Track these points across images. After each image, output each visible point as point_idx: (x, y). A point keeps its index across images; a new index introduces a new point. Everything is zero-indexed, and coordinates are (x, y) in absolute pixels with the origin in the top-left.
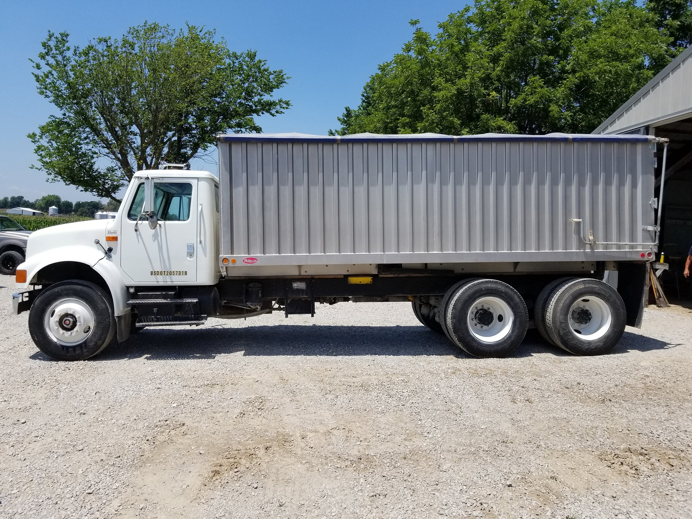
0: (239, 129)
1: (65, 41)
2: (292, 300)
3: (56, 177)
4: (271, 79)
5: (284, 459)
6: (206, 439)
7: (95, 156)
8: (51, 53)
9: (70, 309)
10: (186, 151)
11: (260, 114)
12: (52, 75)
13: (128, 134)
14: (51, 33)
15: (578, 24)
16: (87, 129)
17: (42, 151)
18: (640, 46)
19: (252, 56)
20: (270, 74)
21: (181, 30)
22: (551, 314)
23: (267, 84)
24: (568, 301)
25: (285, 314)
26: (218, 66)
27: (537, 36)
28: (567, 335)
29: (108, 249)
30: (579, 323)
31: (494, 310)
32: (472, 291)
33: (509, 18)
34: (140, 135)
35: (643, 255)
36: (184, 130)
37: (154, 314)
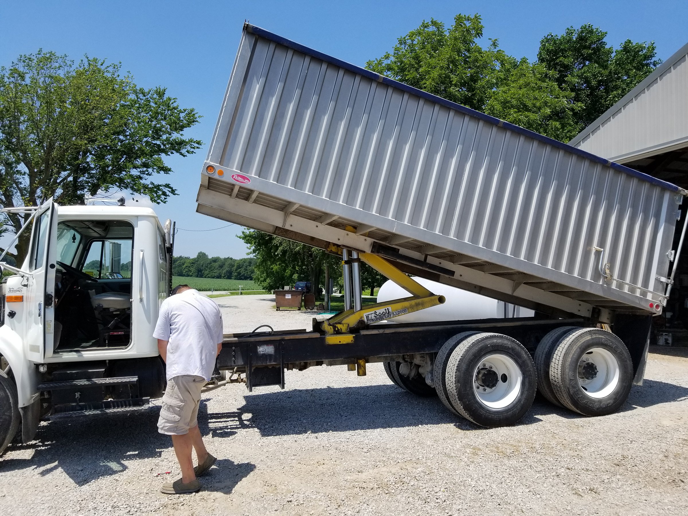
0: (145, 169)
2: (256, 368)
4: (181, 117)
10: (82, 193)
11: (169, 153)
13: (14, 173)
15: (488, 77)
18: (547, 99)
19: (161, 94)
20: (181, 112)
21: (82, 61)
22: (559, 370)
23: (176, 123)
24: (576, 354)
25: (247, 387)
26: (122, 102)
27: (456, 85)
28: (578, 394)
29: (9, 313)
30: (583, 378)
31: (496, 368)
32: (476, 348)
33: (428, 67)
34: (28, 175)
35: (651, 305)
36: (81, 170)
37: (75, 401)
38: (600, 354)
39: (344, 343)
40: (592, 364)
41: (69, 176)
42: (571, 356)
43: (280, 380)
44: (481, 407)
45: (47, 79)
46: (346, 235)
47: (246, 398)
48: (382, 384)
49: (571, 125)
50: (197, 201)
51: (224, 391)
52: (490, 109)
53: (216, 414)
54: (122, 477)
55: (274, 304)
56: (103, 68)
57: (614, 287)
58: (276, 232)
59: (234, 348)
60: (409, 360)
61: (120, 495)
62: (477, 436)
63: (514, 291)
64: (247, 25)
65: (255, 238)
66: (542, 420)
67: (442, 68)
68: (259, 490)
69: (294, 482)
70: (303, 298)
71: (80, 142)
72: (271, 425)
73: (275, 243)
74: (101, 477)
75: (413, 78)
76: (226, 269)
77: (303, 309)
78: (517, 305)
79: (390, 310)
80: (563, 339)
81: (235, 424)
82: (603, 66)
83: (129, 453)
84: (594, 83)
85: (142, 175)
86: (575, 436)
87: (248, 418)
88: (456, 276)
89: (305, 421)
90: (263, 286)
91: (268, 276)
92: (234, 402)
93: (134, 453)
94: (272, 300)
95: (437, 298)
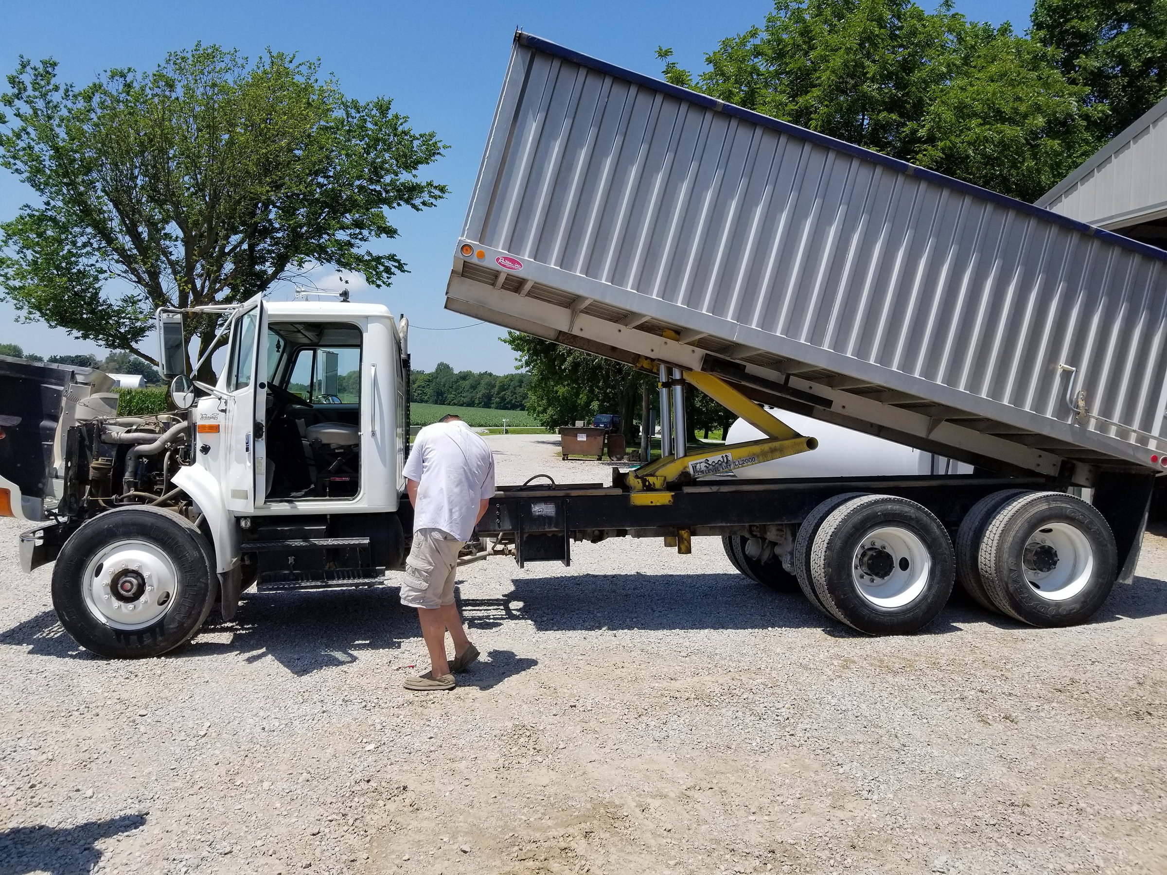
0: (358, 231)
1: (50, 74)
2: (530, 535)
3: (30, 313)
4: (415, 146)
5: (630, 858)
6: (461, 818)
7: (101, 276)
8: (24, 95)
9: (133, 561)
10: (263, 268)
11: (395, 205)
12: (28, 133)
13: (162, 238)
14: (25, 60)
15: (933, 62)
16: (89, 230)
17: (8, 267)
18: (1038, 100)
19: (383, 108)
20: (415, 138)
21: (261, 57)
22: (993, 555)
23: (405, 156)
24: (1021, 532)
25: (517, 562)
26: (322, 123)
27: (873, 80)
28: (1021, 593)
29: (202, 447)
30: (1035, 570)
31: (892, 549)
32: (859, 517)
33: (825, 49)
34: (182, 241)
35: (1155, 459)
36: (260, 232)
37: (288, 567)
38: (1065, 533)
39: (658, 504)
40: (1050, 548)
41: (242, 242)
42: (1012, 533)
43: (563, 555)
44: (864, 604)
45: (208, 88)
46: (663, 345)
47: (515, 582)
48: (721, 572)
49: (1087, 143)
50: (447, 293)
51: (484, 572)
52: (933, 120)
53: (473, 600)
54: (353, 668)
55: (560, 449)
56: (292, 66)
57: (1091, 428)
58: (560, 338)
59: (498, 505)
60: (758, 534)
61: (351, 688)
62: (853, 645)
63: (930, 431)
64: (520, 34)
65: (528, 342)
66: (961, 630)
67: (848, 50)
68: (532, 692)
69: (580, 686)
70: (606, 441)
71: (259, 189)
72: (551, 616)
73: (560, 351)
74: (324, 668)
75: (799, 69)
76: (482, 391)
77: (606, 458)
78: (952, 458)
79: (730, 458)
80: (1004, 508)
81: (499, 613)
82: (1156, 33)
83: (357, 642)
84: (1135, 65)
85: (353, 241)
86: (1006, 652)
87: (519, 608)
88: (835, 408)
89: (599, 615)
90: (541, 420)
91: (550, 404)
92: (498, 587)
93: (364, 642)
94: (555, 443)
95: (804, 441)
